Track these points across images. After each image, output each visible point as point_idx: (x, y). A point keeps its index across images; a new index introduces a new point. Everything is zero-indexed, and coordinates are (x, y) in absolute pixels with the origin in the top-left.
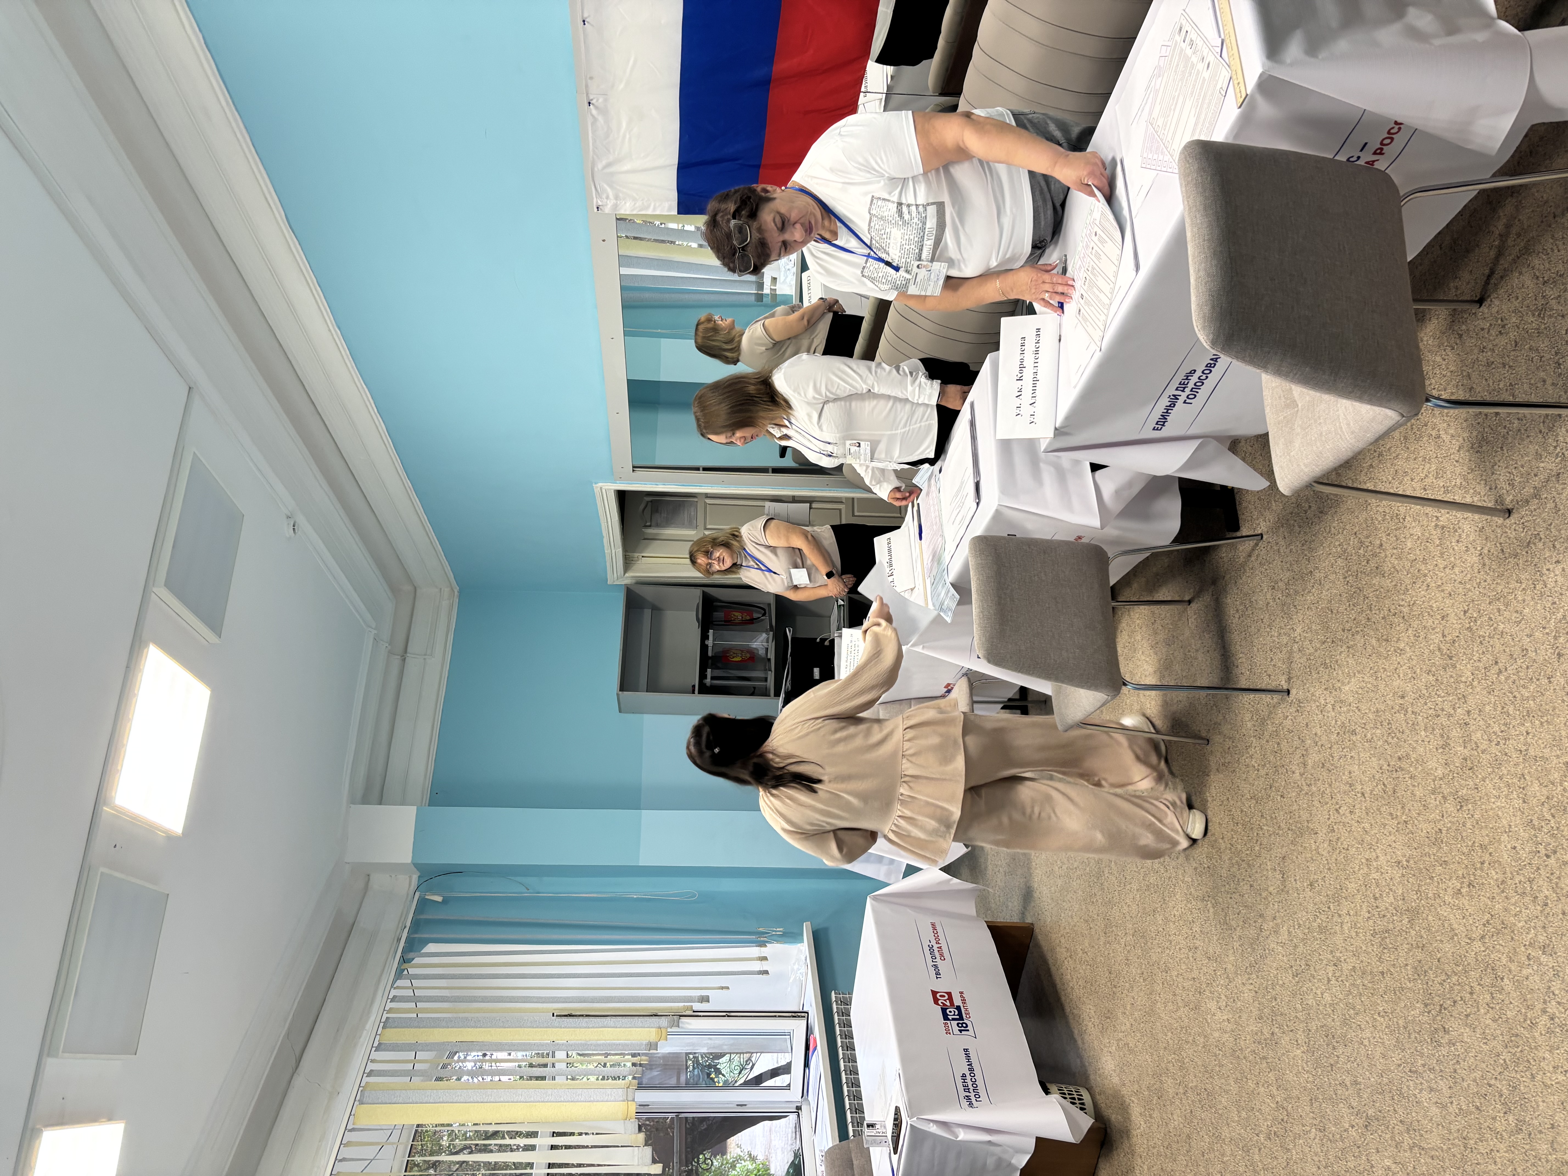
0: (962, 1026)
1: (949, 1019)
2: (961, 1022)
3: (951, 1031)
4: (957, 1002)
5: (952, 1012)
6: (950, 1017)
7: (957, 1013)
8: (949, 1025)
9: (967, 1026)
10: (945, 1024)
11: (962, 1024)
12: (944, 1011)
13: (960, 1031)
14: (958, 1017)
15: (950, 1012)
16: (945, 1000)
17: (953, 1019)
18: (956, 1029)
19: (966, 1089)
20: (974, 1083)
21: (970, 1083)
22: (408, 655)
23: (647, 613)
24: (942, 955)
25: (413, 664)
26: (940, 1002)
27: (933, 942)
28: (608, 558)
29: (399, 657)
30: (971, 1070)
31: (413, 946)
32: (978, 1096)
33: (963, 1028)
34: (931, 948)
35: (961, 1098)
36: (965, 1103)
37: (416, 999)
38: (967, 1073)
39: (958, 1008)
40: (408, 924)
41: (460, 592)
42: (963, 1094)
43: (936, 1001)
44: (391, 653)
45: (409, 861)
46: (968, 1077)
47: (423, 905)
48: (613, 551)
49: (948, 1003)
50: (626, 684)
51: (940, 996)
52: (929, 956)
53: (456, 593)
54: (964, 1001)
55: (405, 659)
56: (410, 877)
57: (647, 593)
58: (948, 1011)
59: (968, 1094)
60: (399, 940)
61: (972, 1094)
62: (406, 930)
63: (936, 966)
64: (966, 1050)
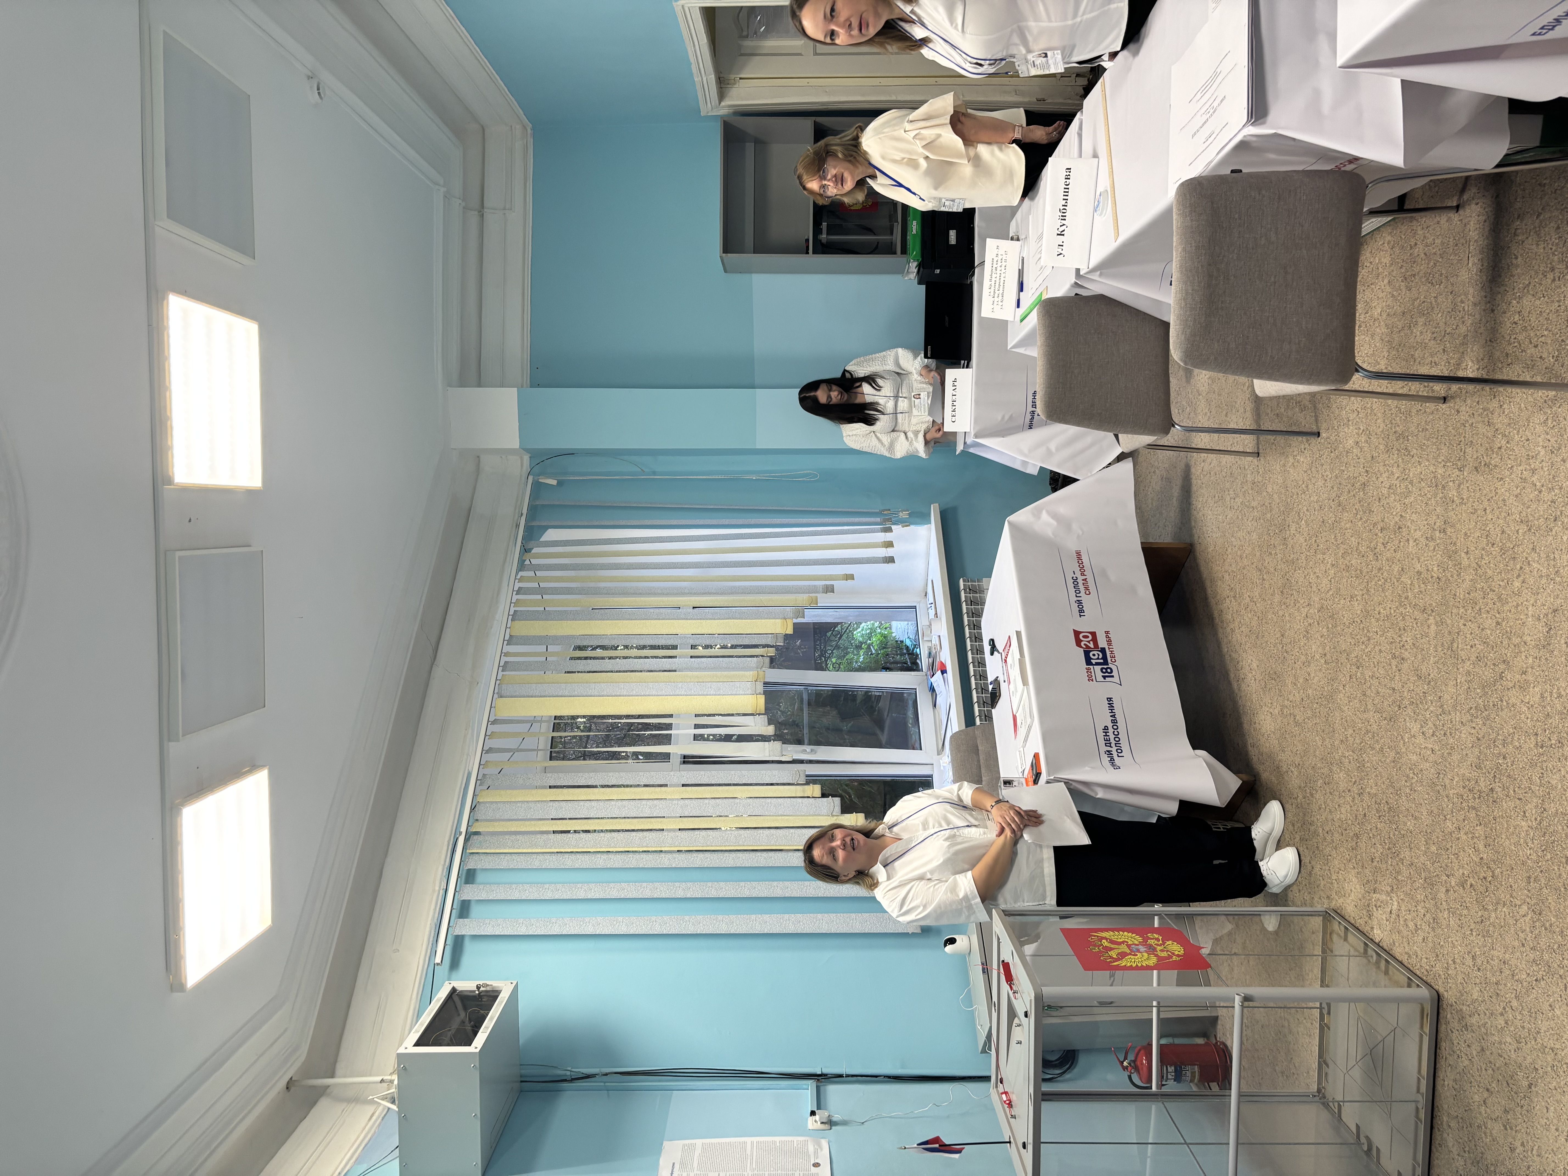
0: (1107, 672)
1: (1092, 664)
2: (1105, 667)
3: (1094, 678)
4: (1102, 643)
5: (1095, 655)
6: (1094, 662)
7: (1101, 657)
8: (1092, 670)
9: (1112, 672)
10: (1088, 669)
11: (1106, 669)
12: (1087, 654)
13: (1104, 677)
14: (1102, 661)
15: (1094, 655)
16: (1089, 642)
17: (1097, 664)
18: (1099, 675)
19: (1108, 743)
20: (1117, 736)
21: (1112, 737)
22: (485, 210)
23: (750, 147)
24: (1087, 588)
25: (493, 220)
26: (1082, 644)
27: (1078, 574)
28: (698, 87)
29: (476, 213)
30: (1114, 722)
31: (532, 534)
32: (1120, 751)
33: (1107, 673)
34: (1075, 580)
35: (1102, 753)
36: (1106, 759)
37: (541, 591)
38: (1110, 725)
39: (1103, 650)
40: (525, 511)
41: (533, 129)
42: (1104, 748)
43: (1078, 643)
44: (466, 208)
45: (518, 447)
46: (1111, 730)
47: (538, 488)
48: (705, 79)
49: (1091, 645)
50: (728, 246)
51: (1084, 637)
52: (1072, 590)
53: (529, 131)
54: (1109, 642)
55: (483, 214)
56: (522, 458)
57: (749, 125)
58: (1091, 654)
59: (1109, 749)
60: (518, 526)
61: (1114, 749)
62: (523, 519)
63: (1079, 602)
64: (1110, 699)
